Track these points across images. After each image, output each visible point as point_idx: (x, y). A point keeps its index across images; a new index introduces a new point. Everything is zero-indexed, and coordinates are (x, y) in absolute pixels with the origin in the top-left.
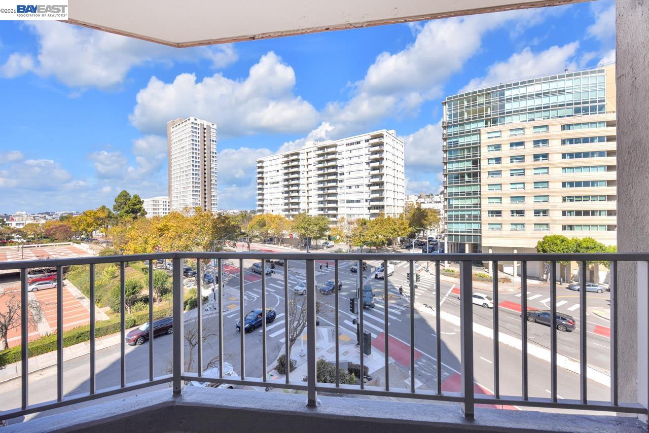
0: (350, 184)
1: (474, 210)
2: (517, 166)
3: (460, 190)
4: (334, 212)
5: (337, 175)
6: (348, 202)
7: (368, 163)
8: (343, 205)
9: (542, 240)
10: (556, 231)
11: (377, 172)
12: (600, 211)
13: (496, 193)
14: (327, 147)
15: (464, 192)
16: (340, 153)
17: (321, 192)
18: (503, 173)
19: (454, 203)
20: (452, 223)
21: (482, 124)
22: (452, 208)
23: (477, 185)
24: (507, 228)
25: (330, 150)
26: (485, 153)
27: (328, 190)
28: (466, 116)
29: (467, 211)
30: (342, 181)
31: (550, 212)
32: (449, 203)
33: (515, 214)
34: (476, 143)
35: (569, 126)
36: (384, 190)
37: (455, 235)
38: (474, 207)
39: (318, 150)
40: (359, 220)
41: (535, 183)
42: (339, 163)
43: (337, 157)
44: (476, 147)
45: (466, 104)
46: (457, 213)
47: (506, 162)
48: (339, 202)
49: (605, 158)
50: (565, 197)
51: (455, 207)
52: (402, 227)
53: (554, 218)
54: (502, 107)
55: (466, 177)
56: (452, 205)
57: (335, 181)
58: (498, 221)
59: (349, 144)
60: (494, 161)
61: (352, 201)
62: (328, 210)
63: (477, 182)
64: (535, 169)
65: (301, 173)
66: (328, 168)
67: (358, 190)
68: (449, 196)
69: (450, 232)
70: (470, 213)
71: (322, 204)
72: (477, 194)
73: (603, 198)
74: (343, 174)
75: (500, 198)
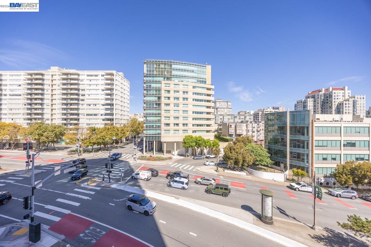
0: (89, 103)
1: (158, 123)
2: (177, 102)
3: (151, 112)
4: (76, 122)
5: (79, 95)
6: (87, 115)
7: (103, 90)
8: (83, 117)
9: (184, 138)
10: (190, 133)
11: (109, 97)
12: (204, 125)
13: (167, 115)
14: (71, 74)
15: (154, 113)
16: (82, 80)
17: (65, 107)
18: (171, 105)
19: (148, 118)
20: (147, 130)
21: (162, 79)
22: (147, 121)
23: (159, 110)
24: (172, 132)
25: (72, 77)
26: (163, 94)
27: (71, 105)
28: (155, 73)
29: (155, 123)
30: (83, 100)
31: (188, 124)
32: (146, 118)
33: (175, 125)
34: (160, 88)
35: (195, 87)
36: (113, 109)
37: (149, 136)
38: (158, 121)
39: (63, 75)
40: (90, 128)
41: (183, 111)
42: (81, 87)
43: (79, 83)
44: (159, 90)
45: (155, 66)
46: (150, 124)
47: (172, 99)
48: (80, 115)
49: (206, 103)
50: (193, 118)
51: (149, 121)
52: (123, 132)
53: (190, 127)
54: (171, 72)
55: (155, 105)
56: (148, 120)
57: (78, 100)
58: (168, 128)
59: (89, 75)
60: (167, 98)
61: (91, 115)
62: (70, 120)
63: (160, 108)
64: (183, 104)
65: (45, 91)
66: (71, 89)
67: (95, 107)
68: (146, 115)
69: (146, 135)
70: (156, 124)
71: (65, 115)
72: (159, 115)
73: (205, 119)
74: (84, 95)
75: (169, 117)
